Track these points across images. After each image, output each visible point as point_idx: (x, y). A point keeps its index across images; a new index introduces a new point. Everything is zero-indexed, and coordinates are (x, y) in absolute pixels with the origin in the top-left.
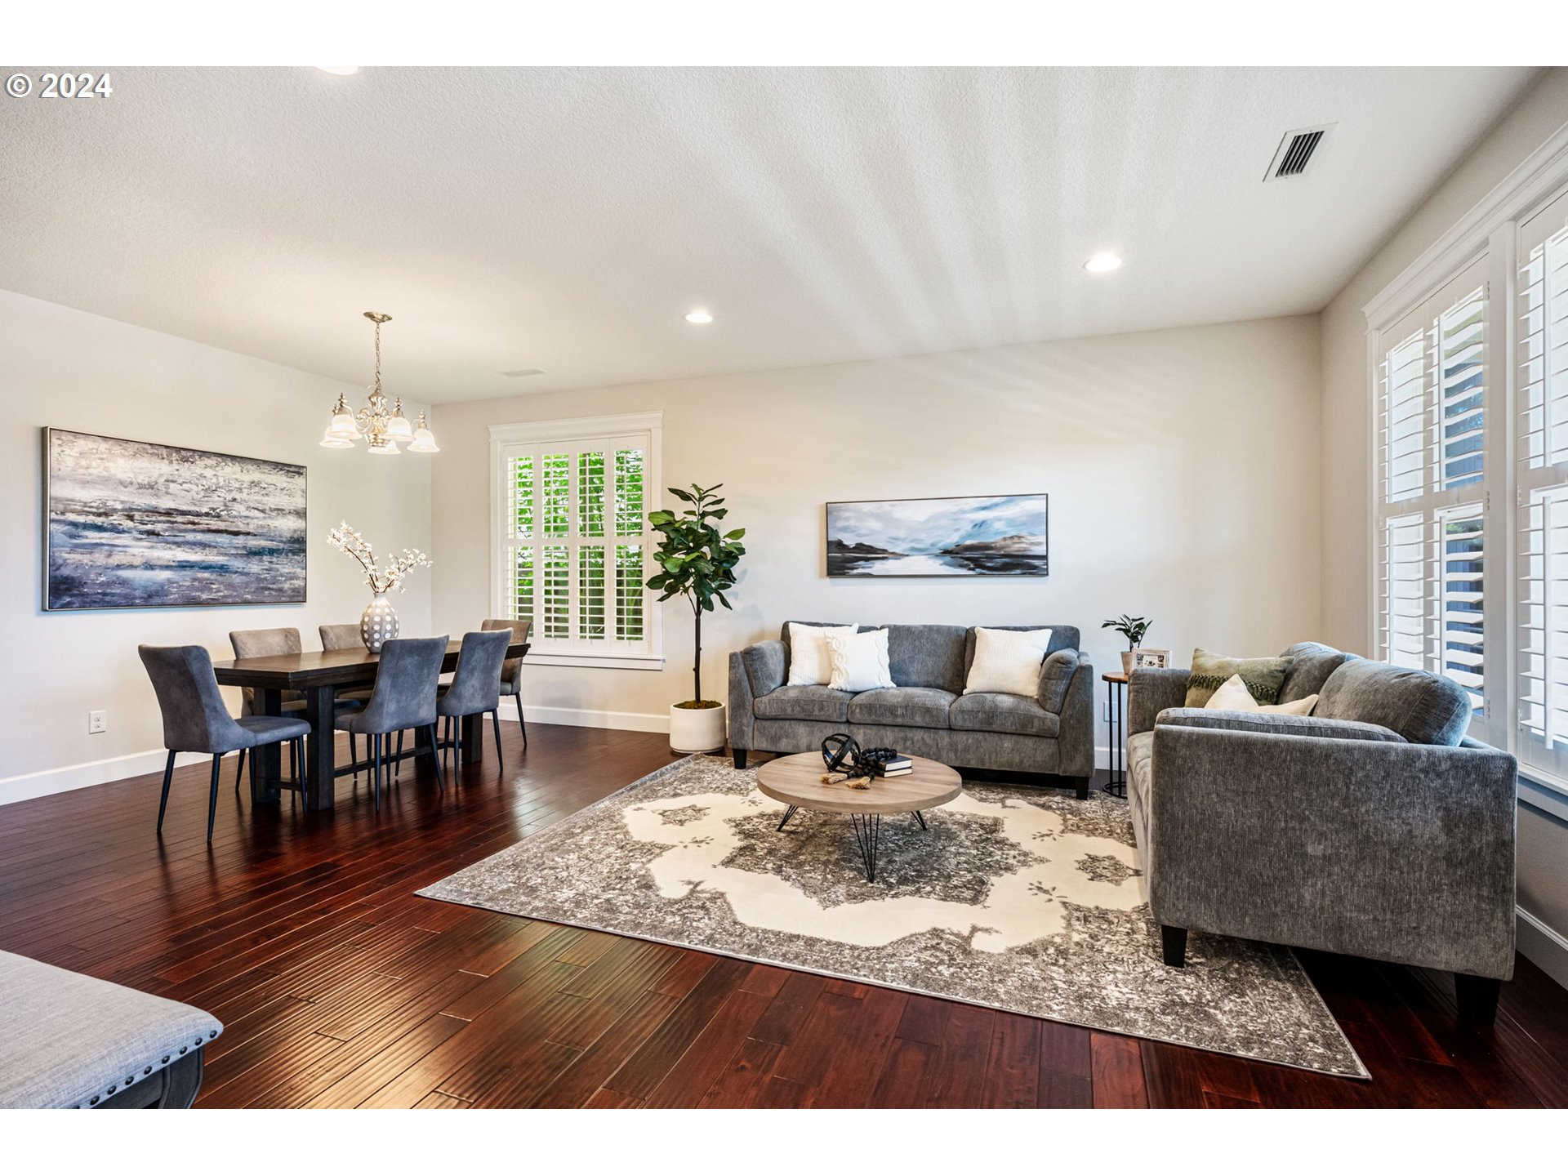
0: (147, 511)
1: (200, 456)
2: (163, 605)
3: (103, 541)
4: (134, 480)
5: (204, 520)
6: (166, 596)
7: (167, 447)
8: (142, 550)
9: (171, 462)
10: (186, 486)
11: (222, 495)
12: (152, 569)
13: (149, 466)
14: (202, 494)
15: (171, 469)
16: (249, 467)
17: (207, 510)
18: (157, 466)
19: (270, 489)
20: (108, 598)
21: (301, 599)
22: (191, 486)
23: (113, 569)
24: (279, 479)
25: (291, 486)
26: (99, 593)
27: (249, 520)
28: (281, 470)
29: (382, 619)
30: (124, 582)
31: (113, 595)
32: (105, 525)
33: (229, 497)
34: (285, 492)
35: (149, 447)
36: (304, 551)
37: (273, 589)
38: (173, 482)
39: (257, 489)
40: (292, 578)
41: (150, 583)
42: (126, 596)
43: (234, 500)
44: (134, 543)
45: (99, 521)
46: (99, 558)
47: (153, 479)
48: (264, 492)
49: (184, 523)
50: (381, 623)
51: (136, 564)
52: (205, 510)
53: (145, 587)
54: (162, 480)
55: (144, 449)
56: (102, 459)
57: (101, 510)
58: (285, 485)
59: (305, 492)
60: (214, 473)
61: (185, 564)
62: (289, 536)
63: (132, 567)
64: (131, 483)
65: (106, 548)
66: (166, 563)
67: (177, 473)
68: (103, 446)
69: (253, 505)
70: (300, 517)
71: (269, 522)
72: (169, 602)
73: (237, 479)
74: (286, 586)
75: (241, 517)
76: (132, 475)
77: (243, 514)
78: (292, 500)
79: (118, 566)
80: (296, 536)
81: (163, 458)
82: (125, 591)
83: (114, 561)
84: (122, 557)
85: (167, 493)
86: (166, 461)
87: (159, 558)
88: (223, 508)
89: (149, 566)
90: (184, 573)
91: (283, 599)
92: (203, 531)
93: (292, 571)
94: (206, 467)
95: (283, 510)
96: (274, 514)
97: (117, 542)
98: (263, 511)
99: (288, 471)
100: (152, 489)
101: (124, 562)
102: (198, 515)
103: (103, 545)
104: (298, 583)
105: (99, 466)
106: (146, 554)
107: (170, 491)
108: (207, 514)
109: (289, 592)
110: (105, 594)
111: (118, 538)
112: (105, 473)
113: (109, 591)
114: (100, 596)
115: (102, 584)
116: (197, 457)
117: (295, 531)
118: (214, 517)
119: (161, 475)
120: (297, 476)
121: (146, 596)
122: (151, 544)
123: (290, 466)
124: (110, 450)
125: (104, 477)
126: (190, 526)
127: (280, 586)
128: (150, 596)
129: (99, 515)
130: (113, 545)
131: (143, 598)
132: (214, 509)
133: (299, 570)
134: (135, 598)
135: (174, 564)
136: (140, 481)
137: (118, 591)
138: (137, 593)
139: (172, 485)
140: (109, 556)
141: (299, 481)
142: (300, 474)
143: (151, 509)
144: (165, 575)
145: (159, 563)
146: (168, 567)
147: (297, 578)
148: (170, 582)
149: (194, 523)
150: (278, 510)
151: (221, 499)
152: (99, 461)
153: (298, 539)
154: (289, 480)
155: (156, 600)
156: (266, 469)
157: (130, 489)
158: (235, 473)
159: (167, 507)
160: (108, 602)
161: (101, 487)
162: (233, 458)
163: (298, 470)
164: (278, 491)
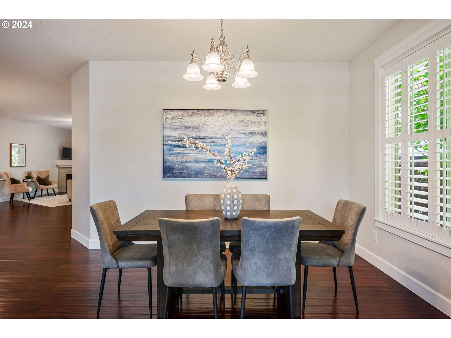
0: (196, 138)
1: (217, 112)
2: (202, 178)
3: (180, 152)
4: (191, 126)
5: (219, 140)
6: (203, 174)
7: (203, 110)
8: (194, 155)
9: (205, 116)
10: (211, 126)
11: (226, 128)
12: (198, 163)
13: (197, 119)
14: (218, 129)
15: (205, 119)
16: (239, 114)
17: (220, 136)
18: (200, 119)
19: (249, 123)
20: (182, 175)
21: (264, 177)
22: (213, 126)
23: (184, 163)
24: (253, 118)
25: (259, 120)
26: (179, 173)
27: (238, 139)
28: (254, 113)
30: (188, 168)
31: (184, 173)
32: (181, 145)
33: (229, 129)
34: (256, 124)
35: (196, 111)
36: (266, 153)
37: (250, 172)
38: (206, 125)
39: (242, 124)
40: (260, 167)
41: (197, 169)
42: (188, 174)
43: (232, 130)
44: (191, 152)
45: (179, 143)
46: (179, 158)
47: (198, 124)
48: (245, 125)
49: (210, 142)
51: (192, 160)
52: (219, 136)
53: (196, 170)
54: (201, 125)
55: (195, 112)
56: (180, 119)
57: (180, 139)
58: (256, 120)
59: (266, 123)
60: (223, 119)
61: (210, 160)
62: (258, 145)
63: (191, 162)
64: (190, 127)
65: (181, 154)
66: (203, 160)
67: (207, 120)
68: (180, 113)
69: (240, 132)
70: (264, 136)
71: (247, 139)
72: (204, 177)
73: (233, 120)
74: (257, 170)
75: (235, 138)
76: (190, 124)
77: (236, 136)
78: (259, 127)
79: (186, 161)
80: (261, 145)
81: (202, 115)
82: (188, 172)
83: (184, 159)
84: (187, 158)
85: (203, 130)
86: (203, 116)
87: (200, 158)
88: (226, 134)
89: (197, 162)
90: (210, 164)
91: (255, 177)
92: (218, 146)
93: (260, 163)
94: (219, 116)
95: (255, 133)
96: (250, 135)
97: (185, 152)
98: (245, 134)
99: (258, 113)
100: (198, 128)
101: (188, 160)
102: (216, 138)
103: (181, 153)
104: (262, 169)
105: (179, 121)
106: (195, 156)
107: (205, 129)
108: (220, 138)
109: (258, 173)
110: (181, 173)
111: (185, 150)
112: (181, 124)
113: (182, 172)
114: (179, 174)
115: (180, 169)
116: (215, 113)
117: (261, 143)
118: (223, 139)
119: (201, 122)
120: (262, 115)
121: (195, 174)
122: (197, 152)
123: (259, 110)
124: (182, 115)
125: (180, 126)
126: (212, 143)
127: (254, 170)
128: (197, 174)
129: (179, 141)
130: (184, 153)
131: (194, 175)
132: (222, 135)
133: (263, 163)
134: (192, 175)
135: (206, 160)
136: (193, 126)
137: (186, 172)
138: (193, 173)
139: (205, 126)
140: (183, 157)
141: (264, 118)
142: (263, 114)
143: (197, 137)
144: (202, 165)
145: (200, 160)
146: (204, 162)
147: (262, 167)
148: (205, 168)
149: (213, 142)
150: (252, 133)
151: (226, 130)
152: (179, 120)
153: (263, 147)
154: (258, 118)
155: (199, 176)
156: (246, 113)
157: (190, 129)
158: (232, 118)
159: (204, 136)
160: (182, 176)
161: (180, 130)
162: (231, 110)
163: (263, 112)
164: (253, 124)
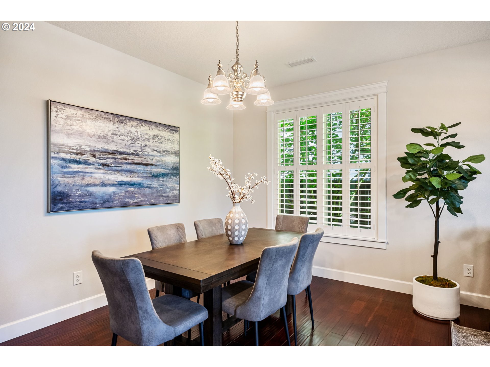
0: (102, 152)
1: (129, 120)
2: (111, 207)
3: (80, 170)
4: (96, 133)
5: (131, 157)
6: (112, 202)
7: (112, 114)
8: (100, 175)
9: (114, 123)
10: (122, 137)
11: (140, 143)
12: (105, 186)
13: (103, 125)
14: (130, 142)
15: (114, 127)
16: (153, 127)
17: (133, 151)
18: (108, 125)
19: (163, 140)
20: (82, 204)
21: (177, 201)
22: (125, 137)
23: (85, 187)
24: (166, 134)
25: (172, 138)
26: (77, 201)
27: (153, 157)
28: (168, 129)
29: (240, 221)
30: (90, 194)
31: (85, 202)
32: (81, 160)
33: (143, 144)
34: (170, 141)
35: (103, 114)
36: (179, 174)
37: (164, 196)
38: (116, 135)
39: (156, 139)
40: (173, 190)
41: (104, 195)
42: (92, 203)
43: (146, 145)
44: (96, 171)
45: (77, 157)
46: (78, 180)
47: (105, 133)
48: (160, 141)
49: (121, 159)
50: (239, 224)
51: (97, 183)
52: (132, 151)
53: (102, 197)
54: (110, 134)
55: (101, 115)
56: (79, 120)
57: (79, 151)
58: (170, 137)
59: (179, 141)
60: (136, 130)
61: (122, 183)
62: (171, 166)
63: (95, 185)
64: (94, 135)
65: (81, 174)
66: (112, 183)
67: (117, 129)
68: (80, 112)
69: (154, 149)
70: (177, 156)
71: (162, 158)
72: (114, 205)
73: (147, 134)
74: (170, 194)
75: (149, 155)
76: (94, 130)
77: (150, 154)
78: (173, 146)
79: (88, 185)
80: (175, 166)
81: (110, 121)
82: (91, 199)
83: (85, 182)
84: (90, 179)
85: (113, 141)
86: (112, 123)
87: (109, 180)
88: (140, 150)
89: (104, 185)
90: (121, 188)
91: (169, 202)
92: (131, 164)
93: (173, 185)
94: (132, 126)
95: (169, 151)
96: (165, 154)
97: (87, 170)
98: (159, 152)
99: (171, 129)
100: (105, 138)
101: (91, 182)
102: (128, 154)
103: (80, 172)
104: (176, 192)
105: (77, 124)
106: (102, 177)
107: (114, 140)
108: (133, 154)
109: (172, 198)
110: (81, 202)
111: (87, 168)
112: (80, 129)
113: (83, 200)
114: (78, 203)
115: (79, 196)
116: (127, 120)
117: (174, 163)
118: (136, 155)
119: (110, 131)
120: (175, 133)
121: (102, 202)
122: (104, 171)
123: (172, 126)
124: (83, 115)
125: (80, 131)
126: (124, 161)
127: (168, 194)
128: (104, 202)
129: (78, 154)
130: (85, 172)
131: (100, 203)
132: (136, 151)
133: (176, 185)
134: (96, 204)
135: (116, 183)
136: (99, 134)
137: (88, 200)
138: (98, 201)
139: (115, 137)
140: (83, 179)
141: (176, 135)
142: (176, 131)
143: (105, 151)
144: (111, 190)
145: (109, 182)
146: (113, 185)
147: (175, 190)
148: (114, 193)
149: (126, 159)
150: (166, 151)
151: (139, 145)
152: (77, 122)
153: (176, 168)
154: (171, 134)
155: (107, 204)
156: (161, 128)
157: (93, 138)
158: (146, 130)
159: (113, 149)
160: (82, 207)
161: (79, 137)
162: (145, 121)
163: (174, 129)
164: (166, 140)
